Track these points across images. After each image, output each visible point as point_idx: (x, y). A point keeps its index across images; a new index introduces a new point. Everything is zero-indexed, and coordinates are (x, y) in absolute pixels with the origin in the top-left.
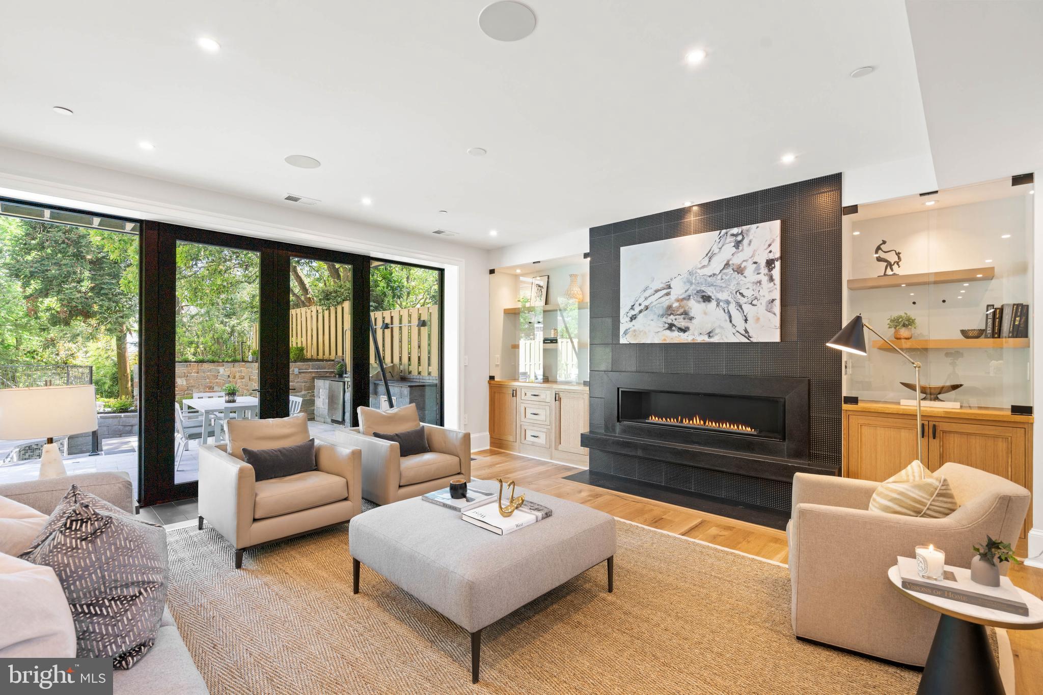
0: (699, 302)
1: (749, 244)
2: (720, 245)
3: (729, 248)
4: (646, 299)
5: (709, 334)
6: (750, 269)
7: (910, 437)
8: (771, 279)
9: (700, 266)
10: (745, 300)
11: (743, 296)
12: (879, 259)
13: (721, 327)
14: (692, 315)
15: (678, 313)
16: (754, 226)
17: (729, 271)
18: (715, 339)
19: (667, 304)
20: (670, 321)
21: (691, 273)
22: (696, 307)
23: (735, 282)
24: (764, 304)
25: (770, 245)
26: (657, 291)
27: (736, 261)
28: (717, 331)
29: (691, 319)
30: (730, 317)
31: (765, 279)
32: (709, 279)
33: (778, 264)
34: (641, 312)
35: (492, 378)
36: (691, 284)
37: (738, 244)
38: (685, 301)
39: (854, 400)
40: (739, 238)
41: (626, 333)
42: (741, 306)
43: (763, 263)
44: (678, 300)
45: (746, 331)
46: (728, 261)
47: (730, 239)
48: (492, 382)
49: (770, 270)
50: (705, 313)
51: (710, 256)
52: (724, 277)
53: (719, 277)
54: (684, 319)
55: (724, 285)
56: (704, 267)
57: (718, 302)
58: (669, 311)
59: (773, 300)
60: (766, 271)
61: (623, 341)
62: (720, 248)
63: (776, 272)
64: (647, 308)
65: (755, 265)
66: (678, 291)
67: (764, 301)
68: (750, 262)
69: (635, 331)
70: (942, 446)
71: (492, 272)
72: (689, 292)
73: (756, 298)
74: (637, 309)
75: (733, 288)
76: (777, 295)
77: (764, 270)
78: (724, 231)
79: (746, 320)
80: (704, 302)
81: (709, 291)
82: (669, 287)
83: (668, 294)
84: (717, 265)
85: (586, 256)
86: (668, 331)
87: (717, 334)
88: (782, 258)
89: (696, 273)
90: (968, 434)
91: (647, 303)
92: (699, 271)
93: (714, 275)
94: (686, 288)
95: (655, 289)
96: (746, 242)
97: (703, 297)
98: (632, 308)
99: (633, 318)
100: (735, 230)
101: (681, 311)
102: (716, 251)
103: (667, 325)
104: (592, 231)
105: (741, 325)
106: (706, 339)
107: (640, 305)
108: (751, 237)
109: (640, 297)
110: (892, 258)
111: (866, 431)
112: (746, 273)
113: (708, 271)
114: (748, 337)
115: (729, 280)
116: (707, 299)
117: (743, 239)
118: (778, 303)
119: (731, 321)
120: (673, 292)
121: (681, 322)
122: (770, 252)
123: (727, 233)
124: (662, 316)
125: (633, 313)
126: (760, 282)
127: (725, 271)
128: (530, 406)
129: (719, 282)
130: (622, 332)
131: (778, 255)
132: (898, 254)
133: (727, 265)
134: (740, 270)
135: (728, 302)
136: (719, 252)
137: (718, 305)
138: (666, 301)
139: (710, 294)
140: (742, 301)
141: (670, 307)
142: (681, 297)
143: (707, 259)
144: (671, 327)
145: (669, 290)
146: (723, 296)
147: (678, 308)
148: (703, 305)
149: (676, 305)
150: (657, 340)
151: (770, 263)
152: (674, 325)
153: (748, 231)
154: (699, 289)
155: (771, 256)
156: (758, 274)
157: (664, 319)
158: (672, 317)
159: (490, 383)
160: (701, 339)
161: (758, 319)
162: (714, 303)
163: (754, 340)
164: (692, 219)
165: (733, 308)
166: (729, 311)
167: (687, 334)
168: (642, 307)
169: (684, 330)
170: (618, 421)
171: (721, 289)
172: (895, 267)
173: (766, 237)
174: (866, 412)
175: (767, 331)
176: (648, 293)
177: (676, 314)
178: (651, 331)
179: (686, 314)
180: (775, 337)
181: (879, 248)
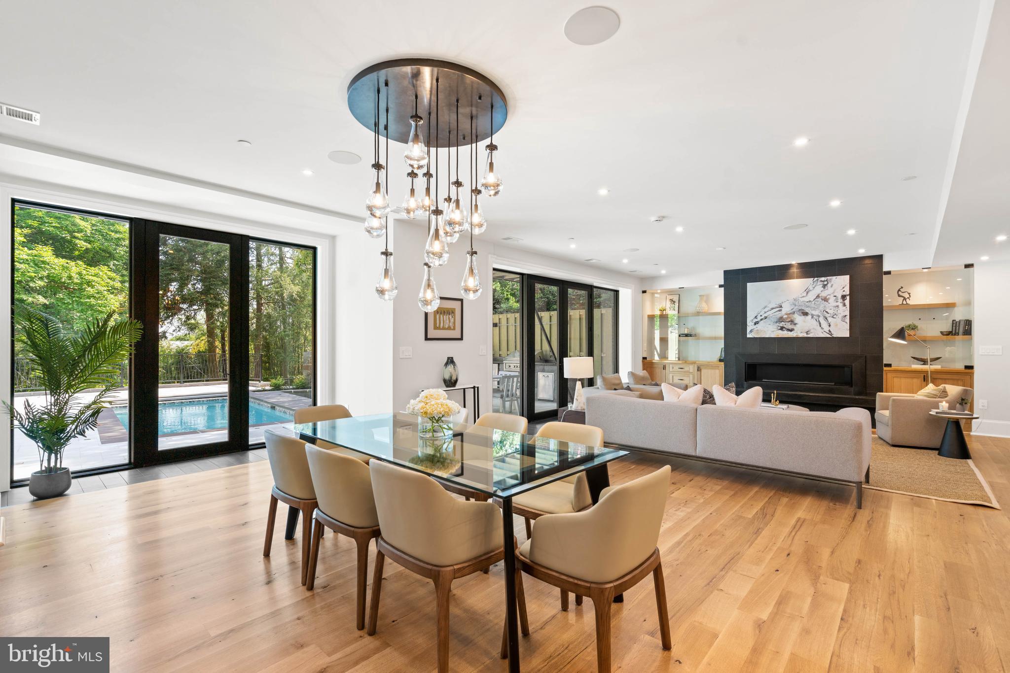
0: (800, 315)
1: (832, 287)
2: (814, 286)
3: (819, 289)
4: (765, 313)
5: (807, 333)
6: (832, 300)
7: (918, 382)
8: (844, 305)
9: (801, 296)
10: (829, 315)
11: (828, 313)
12: (899, 296)
13: (814, 329)
14: (796, 322)
15: (787, 321)
16: (835, 277)
17: (820, 300)
18: (811, 335)
19: (780, 315)
20: (781, 325)
21: (795, 300)
22: (798, 318)
23: (822, 306)
24: (840, 317)
25: (843, 288)
26: (772, 309)
27: (824, 294)
28: (812, 331)
29: (795, 324)
30: (820, 324)
31: (841, 305)
32: (807, 303)
33: (848, 298)
34: (761, 320)
35: (644, 358)
36: (796, 305)
37: (824, 286)
38: (791, 315)
39: (890, 365)
40: (826, 283)
41: (751, 331)
42: (826, 318)
43: (840, 297)
44: (786, 314)
45: (830, 331)
46: (819, 295)
47: (819, 283)
48: (645, 361)
49: (844, 300)
50: (804, 322)
51: (807, 291)
52: (816, 303)
53: (813, 302)
54: (791, 324)
55: (816, 307)
56: (803, 297)
58: (781, 320)
59: (846, 316)
60: (842, 301)
61: (749, 336)
63: (847, 302)
64: (766, 318)
65: (835, 297)
66: (786, 309)
67: (840, 316)
68: (832, 296)
69: (757, 330)
71: (644, 292)
72: (794, 310)
73: (835, 314)
74: (759, 318)
75: (822, 308)
76: (848, 313)
77: (840, 300)
78: (816, 279)
79: (830, 326)
80: (804, 315)
81: (807, 310)
82: (781, 307)
83: (780, 310)
84: (811, 296)
85: (720, 286)
86: (780, 331)
87: (811, 333)
88: (850, 295)
89: (798, 300)
90: (945, 379)
91: (766, 315)
92: (800, 299)
93: (810, 301)
94: (792, 308)
95: (771, 307)
96: (829, 285)
97: (802, 313)
98: (756, 317)
99: (756, 323)
100: (823, 279)
101: (790, 319)
102: (811, 289)
103: (779, 328)
104: (725, 272)
105: (826, 328)
106: (805, 335)
107: (761, 316)
108: (832, 283)
109: (761, 312)
110: (906, 296)
111: (895, 380)
112: (830, 301)
113: (806, 299)
114: (831, 334)
115: (819, 304)
116: (806, 314)
117: (827, 284)
118: (848, 317)
119: (820, 326)
120: (783, 309)
121: (790, 326)
122: (844, 291)
123: (818, 280)
124: (776, 322)
125: (756, 320)
126: (838, 306)
127: (816, 300)
128: (675, 375)
129: (813, 305)
130: (748, 331)
131: (848, 293)
132: (909, 294)
133: (818, 296)
134: (826, 300)
135: (819, 316)
136: (813, 289)
137: (812, 317)
138: (779, 315)
139: (807, 311)
140: (827, 315)
141: (781, 318)
142: (788, 312)
143: (805, 293)
144: (782, 328)
145: (781, 308)
146: (816, 313)
147: (787, 318)
148: (803, 317)
149: (785, 316)
150: (773, 336)
151: (843, 297)
152: (785, 328)
153: (831, 279)
154: (800, 308)
155: (844, 293)
156: (837, 302)
157: (778, 324)
158: (783, 323)
159: (643, 362)
160: (801, 335)
161: (837, 325)
162: (809, 317)
163: (835, 336)
164: (795, 270)
165: (821, 319)
166: (819, 321)
167: (792, 332)
168: (763, 317)
169: (791, 330)
170: (746, 381)
171: (815, 309)
172: (908, 300)
173: (841, 283)
174: (896, 371)
175: (842, 330)
176: (766, 310)
177: (784, 322)
178: (769, 330)
179: (792, 322)
180: (847, 334)
181: (899, 290)
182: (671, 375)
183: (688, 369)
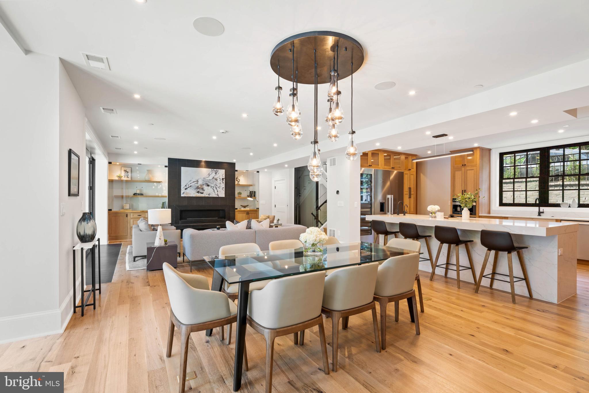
2: (212, 172)
3: (214, 174)
4: (190, 184)
5: (209, 195)
6: (219, 180)
7: (245, 215)
8: (223, 183)
12: (237, 180)
13: (212, 193)
14: (204, 189)
16: (220, 170)
17: (214, 179)
20: (198, 191)
21: (204, 178)
22: (205, 187)
25: (223, 175)
26: (194, 182)
27: (216, 177)
28: (211, 194)
29: (204, 190)
30: (214, 190)
31: (222, 182)
32: (209, 181)
33: (224, 179)
34: (189, 187)
35: (110, 210)
36: (204, 181)
37: (216, 173)
38: (202, 186)
39: (237, 209)
40: (216, 172)
41: (183, 193)
43: (221, 179)
44: (200, 185)
45: (218, 194)
47: (214, 172)
48: (111, 212)
49: (223, 180)
50: (208, 189)
51: (209, 175)
52: (213, 181)
53: (211, 180)
57: (211, 186)
58: (198, 188)
60: (222, 181)
61: (182, 195)
62: (212, 173)
63: (224, 181)
64: (191, 186)
66: (200, 182)
67: (222, 187)
68: (219, 178)
69: (187, 193)
70: (249, 216)
71: (110, 163)
72: (204, 183)
73: (220, 187)
74: (187, 186)
75: (215, 183)
76: (224, 186)
77: (222, 180)
78: (212, 169)
79: (218, 192)
81: (209, 184)
82: (198, 181)
83: (197, 183)
84: (211, 178)
85: (166, 166)
86: (197, 193)
88: (225, 178)
91: (191, 185)
92: (206, 178)
96: (218, 173)
97: (207, 185)
99: (186, 189)
100: (215, 170)
101: (201, 188)
102: (211, 174)
103: (197, 192)
104: (169, 159)
105: (216, 193)
106: (208, 196)
107: (188, 185)
109: (188, 183)
110: (239, 180)
111: (238, 214)
112: (218, 180)
113: (208, 178)
114: (218, 196)
116: (208, 186)
118: (224, 188)
119: (214, 192)
121: (202, 191)
124: (196, 189)
125: (186, 187)
129: (211, 182)
130: (182, 193)
131: (224, 178)
133: (213, 178)
134: (216, 180)
135: (213, 187)
137: (211, 187)
138: (197, 185)
140: (217, 187)
141: (198, 187)
143: (208, 176)
144: (198, 192)
146: (212, 185)
148: (207, 187)
149: (200, 186)
150: (194, 196)
151: (223, 179)
152: (199, 192)
153: (218, 170)
154: (206, 183)
157: (196, 190)
159: (108, 213)
160: (206, 196)
161: (220, 191)
162: (210, 187)
163: (219, 196)
164: (203, 164)
165: (215, 188)
168: (189, 186)
169: (202, 193)
170: (180, 220)
171: (212, 184)
172: (239, 182)
173: (222, 173)
174: (239, 211)
175: (222, 194)
176: (191, 182)
177: (200, 189)
178: (192, 193)
179: (203, 189)
180: (224, 196)
181: (237, 178)
182: (132, 220)
183: (145, 216)
